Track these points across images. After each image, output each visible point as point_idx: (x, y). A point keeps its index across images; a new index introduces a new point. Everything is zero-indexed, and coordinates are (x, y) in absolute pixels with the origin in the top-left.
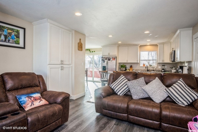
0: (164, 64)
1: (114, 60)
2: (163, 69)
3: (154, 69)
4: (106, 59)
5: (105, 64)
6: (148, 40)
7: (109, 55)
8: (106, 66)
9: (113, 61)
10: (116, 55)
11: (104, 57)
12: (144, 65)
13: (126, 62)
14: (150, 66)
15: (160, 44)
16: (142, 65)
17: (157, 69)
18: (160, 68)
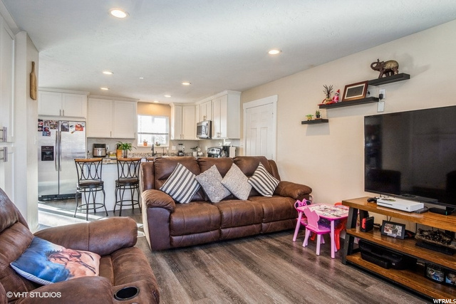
0: (180, 143)
1: (82, 130)
2: (181, 152)
3: (165, 152)
4: (55, 126)
5: (50, 141)
6: (166, 96)
7: (64, 116)
8: (54, 145)
9: (79, 133)
10: (83, 118)
11: (44, 119)
12: (145, 143)
13: (109, 136)
14: (158, 145)
15: (177, 105)
16: (140, 144)
17: (170, 152)
18: (174, 149)
